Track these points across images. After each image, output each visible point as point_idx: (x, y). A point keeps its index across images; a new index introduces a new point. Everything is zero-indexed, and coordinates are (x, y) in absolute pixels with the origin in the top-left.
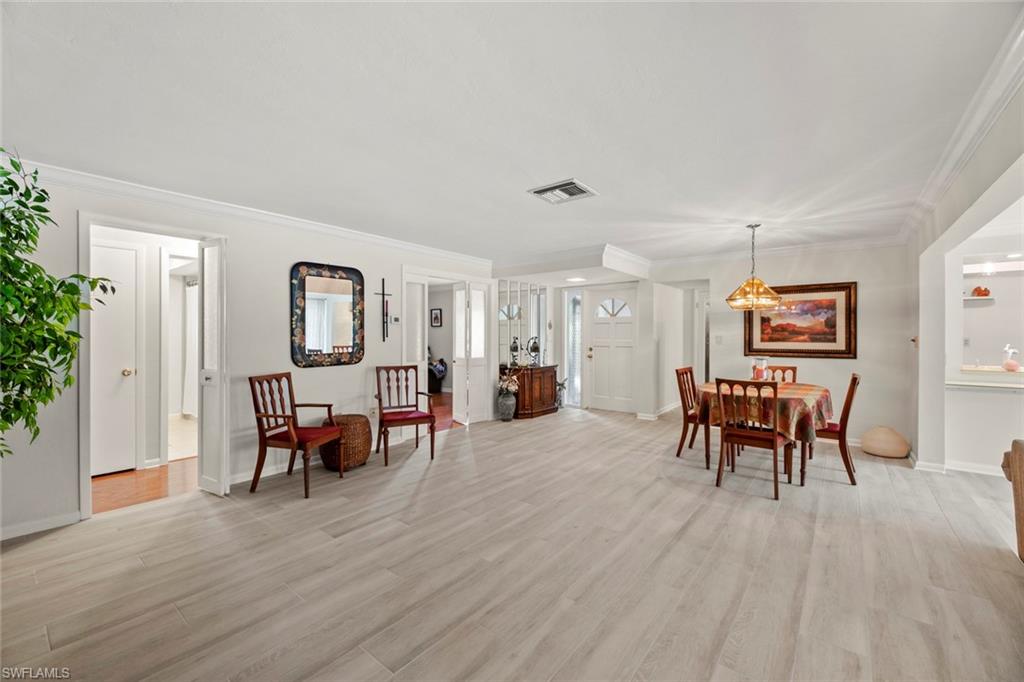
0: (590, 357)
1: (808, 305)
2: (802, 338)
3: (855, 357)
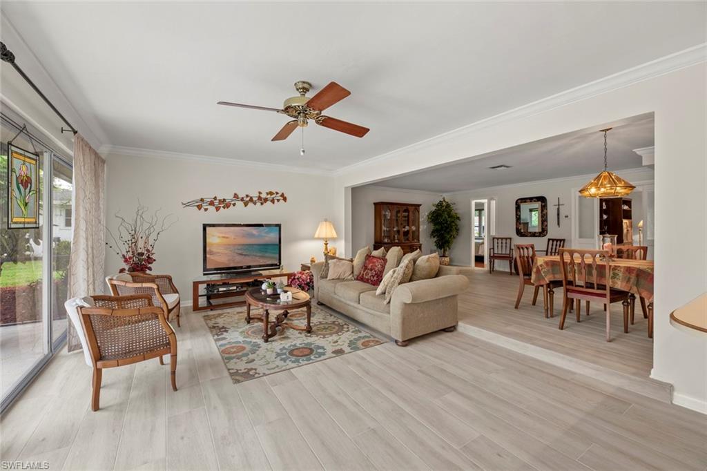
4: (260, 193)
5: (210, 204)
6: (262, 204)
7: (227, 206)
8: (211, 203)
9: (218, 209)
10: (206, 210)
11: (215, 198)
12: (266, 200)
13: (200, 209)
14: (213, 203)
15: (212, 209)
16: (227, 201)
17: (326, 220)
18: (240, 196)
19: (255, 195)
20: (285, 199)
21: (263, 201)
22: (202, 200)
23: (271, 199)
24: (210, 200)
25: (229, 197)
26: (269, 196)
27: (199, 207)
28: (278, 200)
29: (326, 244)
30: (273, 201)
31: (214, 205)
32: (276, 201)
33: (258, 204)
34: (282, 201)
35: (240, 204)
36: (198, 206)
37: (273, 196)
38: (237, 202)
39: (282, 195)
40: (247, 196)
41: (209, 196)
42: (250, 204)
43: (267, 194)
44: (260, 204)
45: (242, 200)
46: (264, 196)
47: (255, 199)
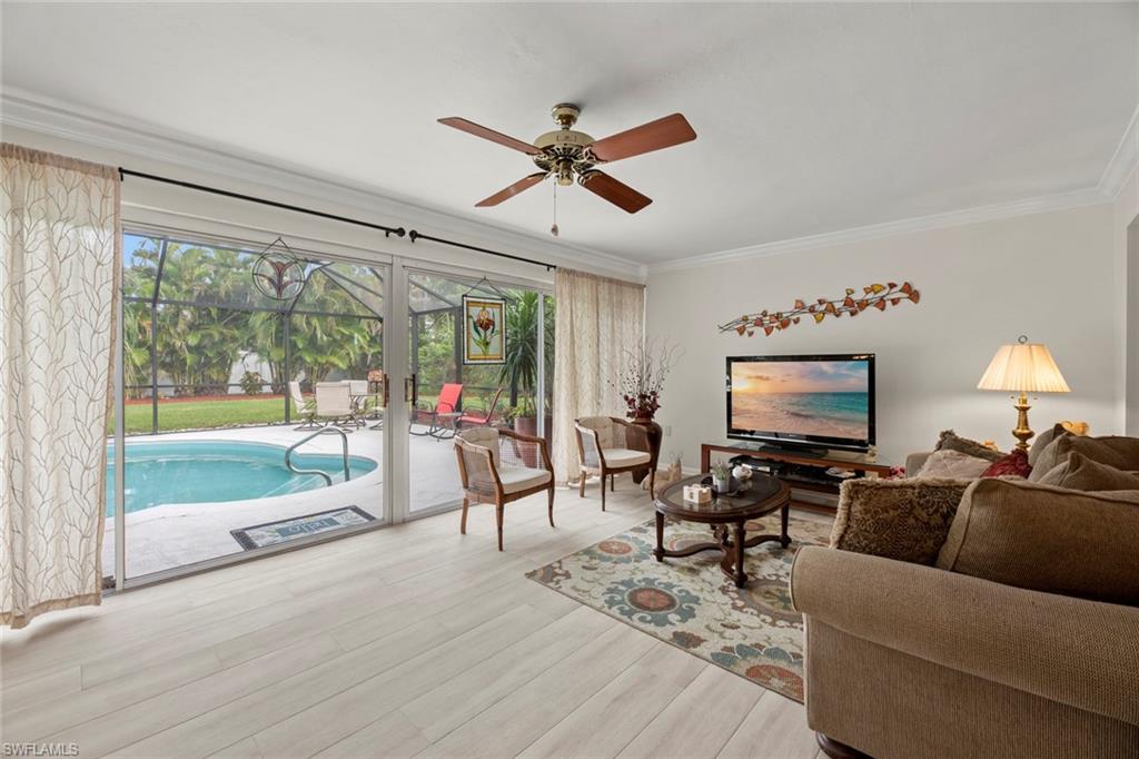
4: (851, 292)
5: (756, 325)
6: (853, 314)
7: (785, 325)
8: (759, 323)
9: (768, 332)
10: (751, 334)
11: (765, 314)
12: (863, 305)
13: (741, 333)
14: (761, 320)
15: (760, 331)
16: (784, 315)
17: (1022, 340)
18: (808, 304)
19: (837, 297)
20: (914, 296)
21: (854, 306)
22: (745, 319)
23: (877, 300)
24: (754, 318)
25: (786, 307)
26: (871, 295)
27: (741, 331)
28: (895, 302)
29: (1024, 410)
30: (881, 304)
31: (762, 325)
32: (889, 303)
33: (846, 315)
34: (906, 303)
35: (807, 318)
36: (738, 330)
37: (880, 294)
38: (801, 316)
39: (907, 288)
40: (821, 302)
41: (754, 312)
42: (829, 317)
43: (867, 291)
44: (848, 313)
45: (812, 310)
46: (858, 296)
47: (837, 306)
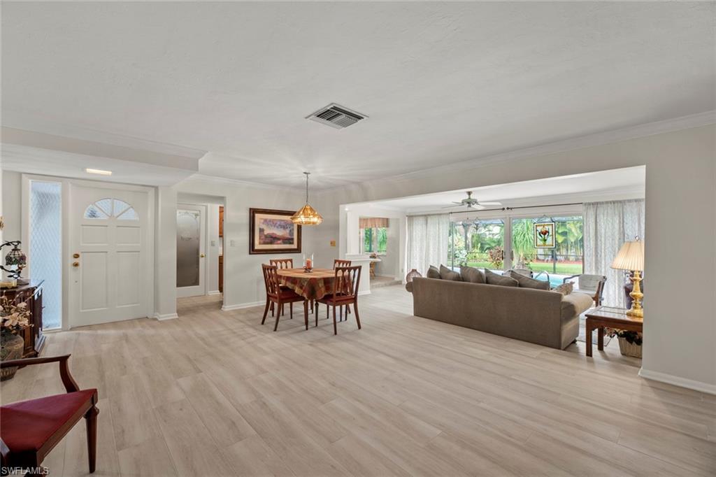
0: (76, 265)
1: (282, 222)
2: (279, 242)
3: (300, 252)
